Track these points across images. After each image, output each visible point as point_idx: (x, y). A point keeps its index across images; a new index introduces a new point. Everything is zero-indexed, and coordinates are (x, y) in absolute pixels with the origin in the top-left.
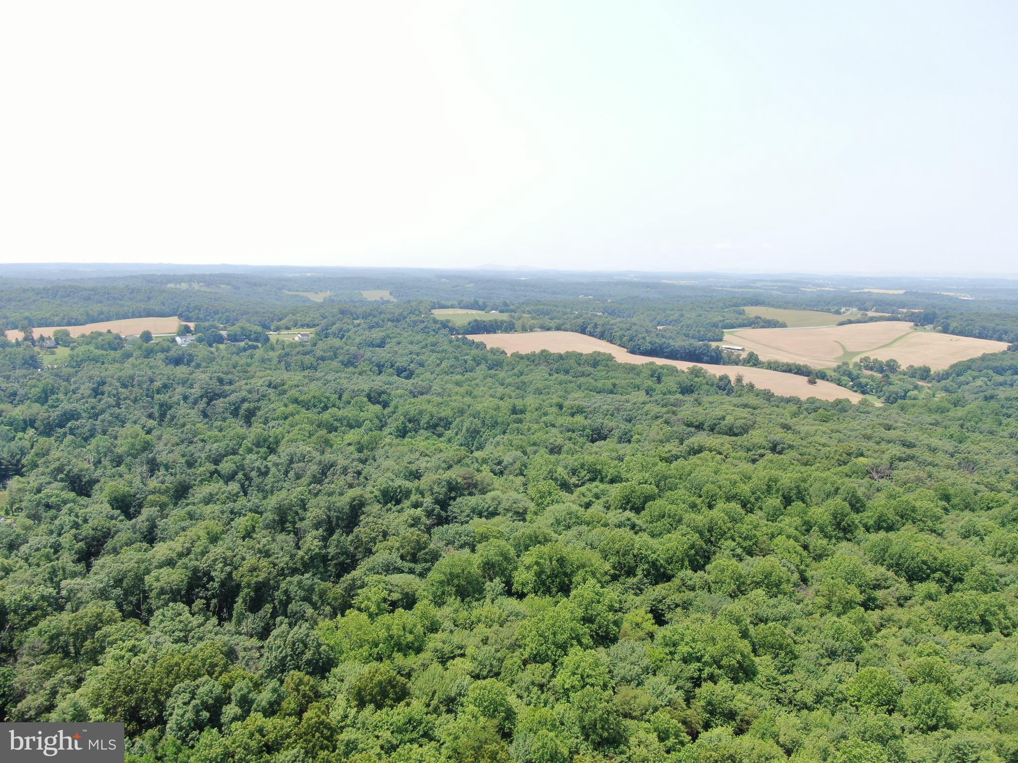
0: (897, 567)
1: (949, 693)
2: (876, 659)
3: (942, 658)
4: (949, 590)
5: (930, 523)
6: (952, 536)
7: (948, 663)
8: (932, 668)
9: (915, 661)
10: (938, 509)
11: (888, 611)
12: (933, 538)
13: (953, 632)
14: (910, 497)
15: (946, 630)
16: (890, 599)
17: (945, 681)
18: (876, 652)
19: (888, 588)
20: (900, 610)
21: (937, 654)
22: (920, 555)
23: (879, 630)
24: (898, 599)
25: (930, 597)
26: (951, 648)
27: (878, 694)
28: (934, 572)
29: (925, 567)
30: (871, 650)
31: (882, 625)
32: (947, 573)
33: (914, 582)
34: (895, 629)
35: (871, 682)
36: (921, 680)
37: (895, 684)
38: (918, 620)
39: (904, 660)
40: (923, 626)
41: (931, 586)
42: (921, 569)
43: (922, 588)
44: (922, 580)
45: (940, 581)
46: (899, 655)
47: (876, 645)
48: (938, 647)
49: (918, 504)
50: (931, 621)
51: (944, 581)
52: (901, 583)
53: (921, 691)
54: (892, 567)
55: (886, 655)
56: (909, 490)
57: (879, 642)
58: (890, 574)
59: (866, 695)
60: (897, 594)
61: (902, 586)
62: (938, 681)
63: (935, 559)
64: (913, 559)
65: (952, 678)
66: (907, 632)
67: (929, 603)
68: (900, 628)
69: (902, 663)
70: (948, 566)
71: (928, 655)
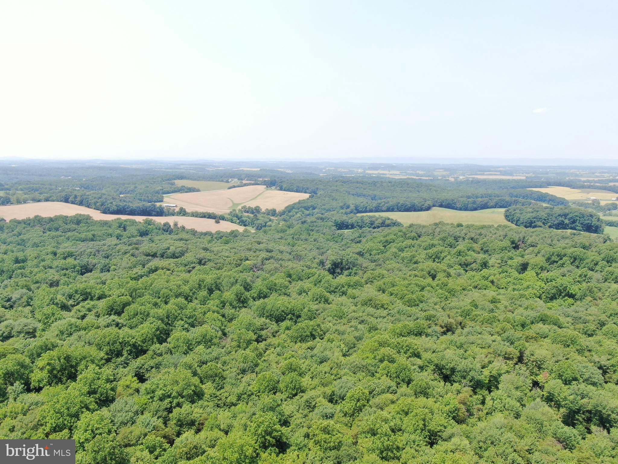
0: (270, 316)
1: (300, 375)
2: (265, 368)
3: (295, 358)
4: (296, 322)
5: (283, 290)
6: (294, 295)
7: (298, 360)
8: (291, 365)
9: (284, 363)
10: (287, 282)
11: (269, 340)
12: (286, 298)
13: (299, 344)
14: (272, 278)
15: (296, 343)
16: (269, 334)
17: (298, 369)
18: (265, 364)
19: (267, 329)
20: (274, 339)
21: (293, 356)
22: (281, 308)
23: (265, 352)
24: (273, 333)
25: (288, 328)
26: (299, 352)
27: (268, 386)
28: (287, 315)
29: (283, 314)
30: (262, 364)
31: (266, 349)
32: (293, 314)
33: (279, 322)
34: (273, 349)
35: (264, 380)
36: (287, 372)
37: (276, 378)
38: (283, 341)
39: (278, 364)
40: (286, 344)
41: (287, 323)
42: (282, 315)
43: (284, 324)
44: (283, 321)
45: (291, 319)
46: (276, 363)
47: (265, 360)
48: (293, 353)
49: (277, 281)
50: (289, 341)
51: (293, 319)
52: (273, 325)
53: (287, 378)
54: (268, 317)
55: (270, 364)
56: (272, 275)
57: (266, 359)
58: (268, 321)
59: (262, 387)
60: (272, 331)
61: (274, 326)
62: (295, 370)
63: (287, 308)
64: (277, 310)
65: (301, 367)
66: (278, 349)
67: (287, 332)
68: (275, 348)
69: (278, 366)
70: (293, 311)
71: (289, 359)
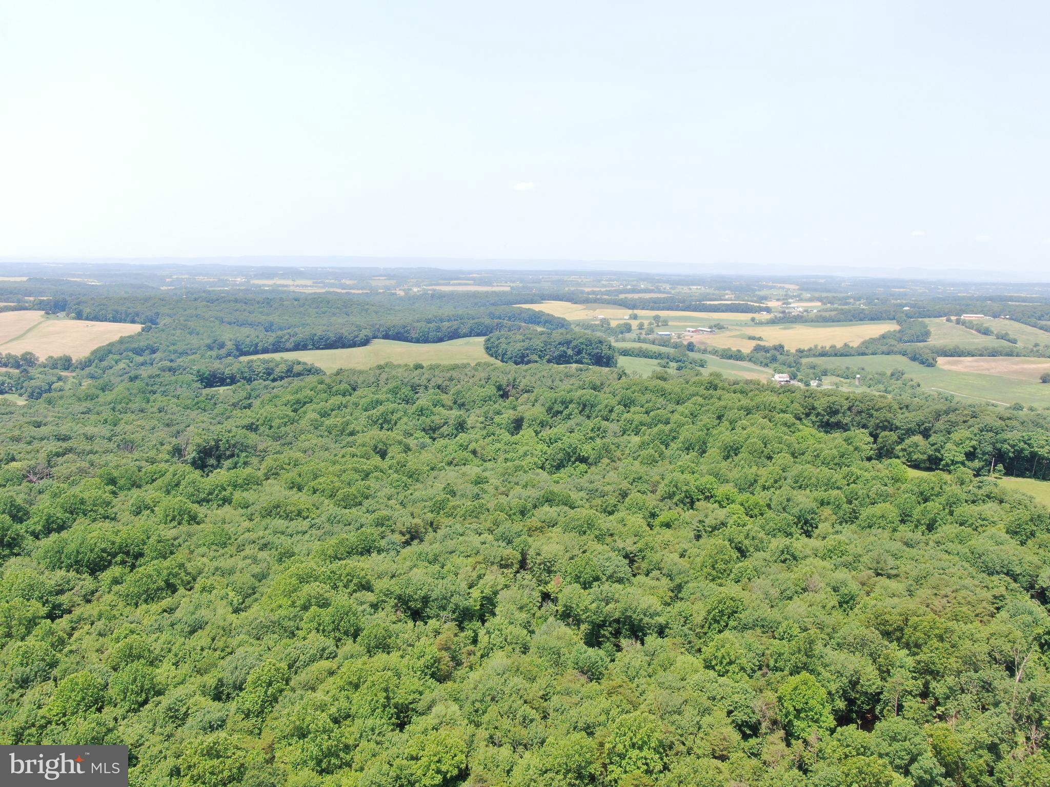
0: (77, 565)
1: (152, 663)
2: (74, 666)
3: (138, 634)
4: (133, 567)
5: (101, 511)
6: (125, 516)
7: (145, 636)
8: (131, 648)
9: (113, 649)
10: (107, 494)
11: (77, 612)
12: (107, 524)
13: (144, 606)
14: (76, 490)
15: (137, 606)
16: (76, 599)
17: (146, 654)
18: (74, 658)
19: (72, 589)
20: (88, 606)
21: (132, 632)
22: (98, 544)
23: (70, 635)
24: (85, 596)
25: (116, 581)
26: (145, 622)
27: (84, 699)
28: (114, 555)
29: (105, 555)
30: (66, 659)
31: (73, 629)
32: (127, 553)
33: (98, 573)
34: (87, 627)
35: (73, 690)
36: (123, 664)
37: (99, 680)
38: (109, 608)
39: (102, 653)
40: (115, 612)
41: (115, 571)
42: (102, 559)
43: (106, 576)
44: (105, 568)
45: (123, 563)
46: (97, 651)
47: (71, 652)
48: (133, 626)
49: (86, 495)
50: (121, 605)
51: (127, 562)
52: (84, 580)
53: (125, 675)
54: (72, 566)
55: (83, 657)
56: (74, 483)
57: (74, 647)
58: (72, 574)
59: (71, 706)
60: (83, 592)
61: (88, 582)
62: (139, 657)
63: (113, 543)
64: (92, 551)
65: (152, 648)
66: (100, 625)
67: (116, 588)
68: (92, 624)
69: (101, 656)
70: (126, 546)
71: (125, 637)
